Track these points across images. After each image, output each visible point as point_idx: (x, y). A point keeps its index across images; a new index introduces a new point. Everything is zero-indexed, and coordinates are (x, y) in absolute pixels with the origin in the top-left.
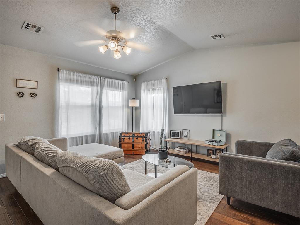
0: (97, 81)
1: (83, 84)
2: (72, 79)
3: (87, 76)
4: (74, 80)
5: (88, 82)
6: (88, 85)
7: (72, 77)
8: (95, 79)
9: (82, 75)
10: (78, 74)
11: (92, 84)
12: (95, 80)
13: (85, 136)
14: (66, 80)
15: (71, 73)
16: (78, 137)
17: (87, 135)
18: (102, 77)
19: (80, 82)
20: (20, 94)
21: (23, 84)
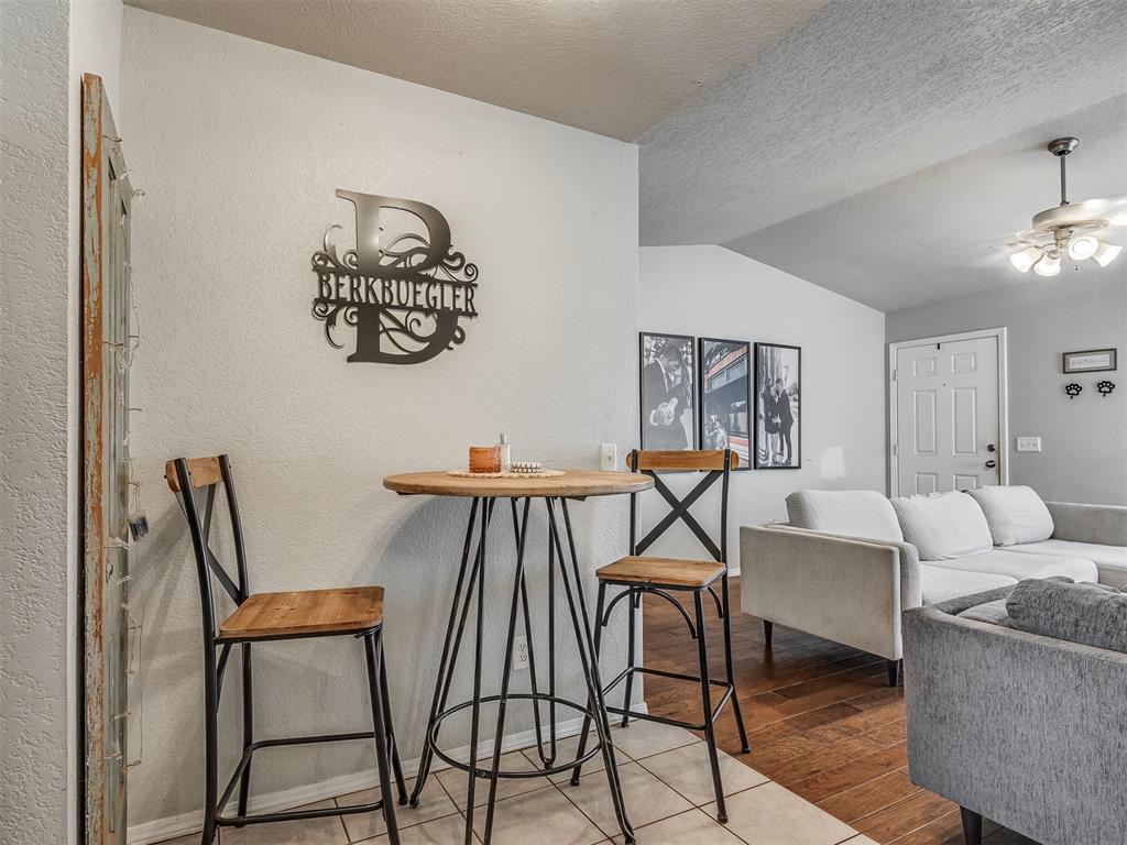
20: (1073, 390)
21: (1075, 363)
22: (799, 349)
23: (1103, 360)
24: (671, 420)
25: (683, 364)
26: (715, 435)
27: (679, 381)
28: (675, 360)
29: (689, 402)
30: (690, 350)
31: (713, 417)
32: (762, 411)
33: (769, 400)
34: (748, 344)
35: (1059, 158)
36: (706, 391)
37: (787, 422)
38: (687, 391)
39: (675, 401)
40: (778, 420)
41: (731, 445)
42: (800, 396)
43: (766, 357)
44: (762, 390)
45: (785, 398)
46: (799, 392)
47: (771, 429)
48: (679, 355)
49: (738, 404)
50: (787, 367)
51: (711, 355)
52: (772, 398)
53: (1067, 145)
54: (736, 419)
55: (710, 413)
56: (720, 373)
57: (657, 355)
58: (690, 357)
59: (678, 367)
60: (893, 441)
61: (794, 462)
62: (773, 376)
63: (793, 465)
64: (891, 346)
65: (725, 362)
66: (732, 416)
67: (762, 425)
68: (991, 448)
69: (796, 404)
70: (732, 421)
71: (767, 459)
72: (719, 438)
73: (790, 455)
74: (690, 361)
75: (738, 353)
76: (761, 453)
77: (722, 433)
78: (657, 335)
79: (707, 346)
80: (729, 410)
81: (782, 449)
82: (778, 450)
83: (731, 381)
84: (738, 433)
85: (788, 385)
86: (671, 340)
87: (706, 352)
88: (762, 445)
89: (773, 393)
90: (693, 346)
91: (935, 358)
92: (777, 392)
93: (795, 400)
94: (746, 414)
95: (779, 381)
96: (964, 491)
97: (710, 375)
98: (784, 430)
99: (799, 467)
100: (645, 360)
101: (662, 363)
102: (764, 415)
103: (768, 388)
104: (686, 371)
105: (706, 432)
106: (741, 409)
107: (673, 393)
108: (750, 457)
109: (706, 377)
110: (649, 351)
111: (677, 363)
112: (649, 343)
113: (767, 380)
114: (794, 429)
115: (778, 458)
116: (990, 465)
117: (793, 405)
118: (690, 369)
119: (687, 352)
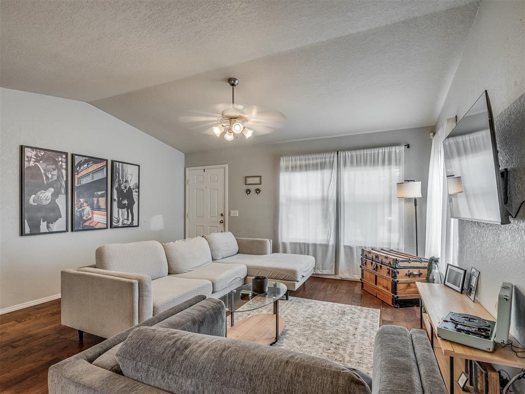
0: (332, 159)
1: (309, 170)
2: (294, 165)
3: (315, 156)
4: (296, 167)
5: (317, 164)
6: (317, 169)
7: (294, 162)
8: (328, 157)
9: (306, 157)
10: (302, 157)
11: (322, 166)
12: (328, 160)
13: (313, 244)
14: (287, 169)
15: (293, 158)
16: (303, 243)
17: (316, 243)
18: (339, 152)
19: (304, 168)
20: (248, 191)
21: (250, 181)
22: (139, 166)
23: (257, 180)
24: (48, 202)
25: (59, 168)
26: (83, 210)
27: (55, 178)
28: (52, 165)
29: (63, 191)
30: (64, 160)
31: (81, 200)
32: (115, 197)
33: (120, 191)
34: (107, 160)
35: (232, 87)
36: (76, 184)
37: (131, 203)
38: (61, 185)
39: (52, 190)
40: (126, 202)
41: (94, 215)
42: (139, 190)
43: (119, 169)
44: (116, 185)
45: (130, 191)
46: (138, 188)
47: (121, 206)
48: (56, 162)
49: (100, 193)
50: (132, 175)
51: (80, 164)
52: (122, 191)
53: (235, 81)
54: (98, 201)
55: (79, 197)
56: (88, 175)
57: (37, 161)
58: (64, 164)
59: (55, 170)
60: (187, 212)
61: (135, 223)
62: (123, 180)
63: (134, 225)
64: (187, 169)
65: (91, 169)
66: (95, 200)
67: (115, 204)
68: (222, 215)
69: (137, 194)
70: (95, 202)
71: (118, 222)
72: (85, 212)
73: (133, 220)
74: (64, 166)
75: (100, 165)
76: (115, 219)
77: (88, 209)
78: (36, 148)
79: (77, 160)
80: (93, 196)
81: (128, 216)
82: (126, 217)
83: (94, 180)
84: (99, 209)
85: (132, 183)
86: (49, 153)
87: (76, 163)
88: (115, 215)
89: (123, 187)
90: (67, 158)
91: (203, 176)
92: (126, 187)
93: (136, 192)
94: (104, 199)
95: (126, 181)
96: (203, 237)
97: (79, 176)
98: (129, 207)
99: (138, 226)
100: (26, 163)
101: (41, 166)
102: (116, 199)
103: (120, 185)
104: (62, 173)
105: (76, 209)
106: (102, 196)
107: (50, 185)
108: (107, 222)
109: (76, 177)
110: (30, 158)
111: (54, 167)
112: (28, 153)
113: (119, 181)
114: (135, 207)
115: (125, 222)
116: (221, 222)
117: (135, 194)
118: (64, 172)
119: (62, 161)
